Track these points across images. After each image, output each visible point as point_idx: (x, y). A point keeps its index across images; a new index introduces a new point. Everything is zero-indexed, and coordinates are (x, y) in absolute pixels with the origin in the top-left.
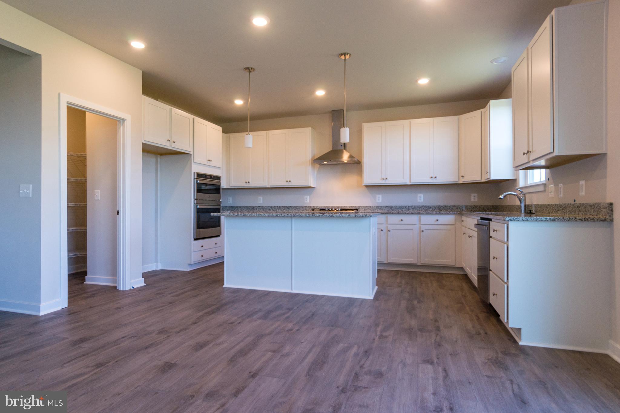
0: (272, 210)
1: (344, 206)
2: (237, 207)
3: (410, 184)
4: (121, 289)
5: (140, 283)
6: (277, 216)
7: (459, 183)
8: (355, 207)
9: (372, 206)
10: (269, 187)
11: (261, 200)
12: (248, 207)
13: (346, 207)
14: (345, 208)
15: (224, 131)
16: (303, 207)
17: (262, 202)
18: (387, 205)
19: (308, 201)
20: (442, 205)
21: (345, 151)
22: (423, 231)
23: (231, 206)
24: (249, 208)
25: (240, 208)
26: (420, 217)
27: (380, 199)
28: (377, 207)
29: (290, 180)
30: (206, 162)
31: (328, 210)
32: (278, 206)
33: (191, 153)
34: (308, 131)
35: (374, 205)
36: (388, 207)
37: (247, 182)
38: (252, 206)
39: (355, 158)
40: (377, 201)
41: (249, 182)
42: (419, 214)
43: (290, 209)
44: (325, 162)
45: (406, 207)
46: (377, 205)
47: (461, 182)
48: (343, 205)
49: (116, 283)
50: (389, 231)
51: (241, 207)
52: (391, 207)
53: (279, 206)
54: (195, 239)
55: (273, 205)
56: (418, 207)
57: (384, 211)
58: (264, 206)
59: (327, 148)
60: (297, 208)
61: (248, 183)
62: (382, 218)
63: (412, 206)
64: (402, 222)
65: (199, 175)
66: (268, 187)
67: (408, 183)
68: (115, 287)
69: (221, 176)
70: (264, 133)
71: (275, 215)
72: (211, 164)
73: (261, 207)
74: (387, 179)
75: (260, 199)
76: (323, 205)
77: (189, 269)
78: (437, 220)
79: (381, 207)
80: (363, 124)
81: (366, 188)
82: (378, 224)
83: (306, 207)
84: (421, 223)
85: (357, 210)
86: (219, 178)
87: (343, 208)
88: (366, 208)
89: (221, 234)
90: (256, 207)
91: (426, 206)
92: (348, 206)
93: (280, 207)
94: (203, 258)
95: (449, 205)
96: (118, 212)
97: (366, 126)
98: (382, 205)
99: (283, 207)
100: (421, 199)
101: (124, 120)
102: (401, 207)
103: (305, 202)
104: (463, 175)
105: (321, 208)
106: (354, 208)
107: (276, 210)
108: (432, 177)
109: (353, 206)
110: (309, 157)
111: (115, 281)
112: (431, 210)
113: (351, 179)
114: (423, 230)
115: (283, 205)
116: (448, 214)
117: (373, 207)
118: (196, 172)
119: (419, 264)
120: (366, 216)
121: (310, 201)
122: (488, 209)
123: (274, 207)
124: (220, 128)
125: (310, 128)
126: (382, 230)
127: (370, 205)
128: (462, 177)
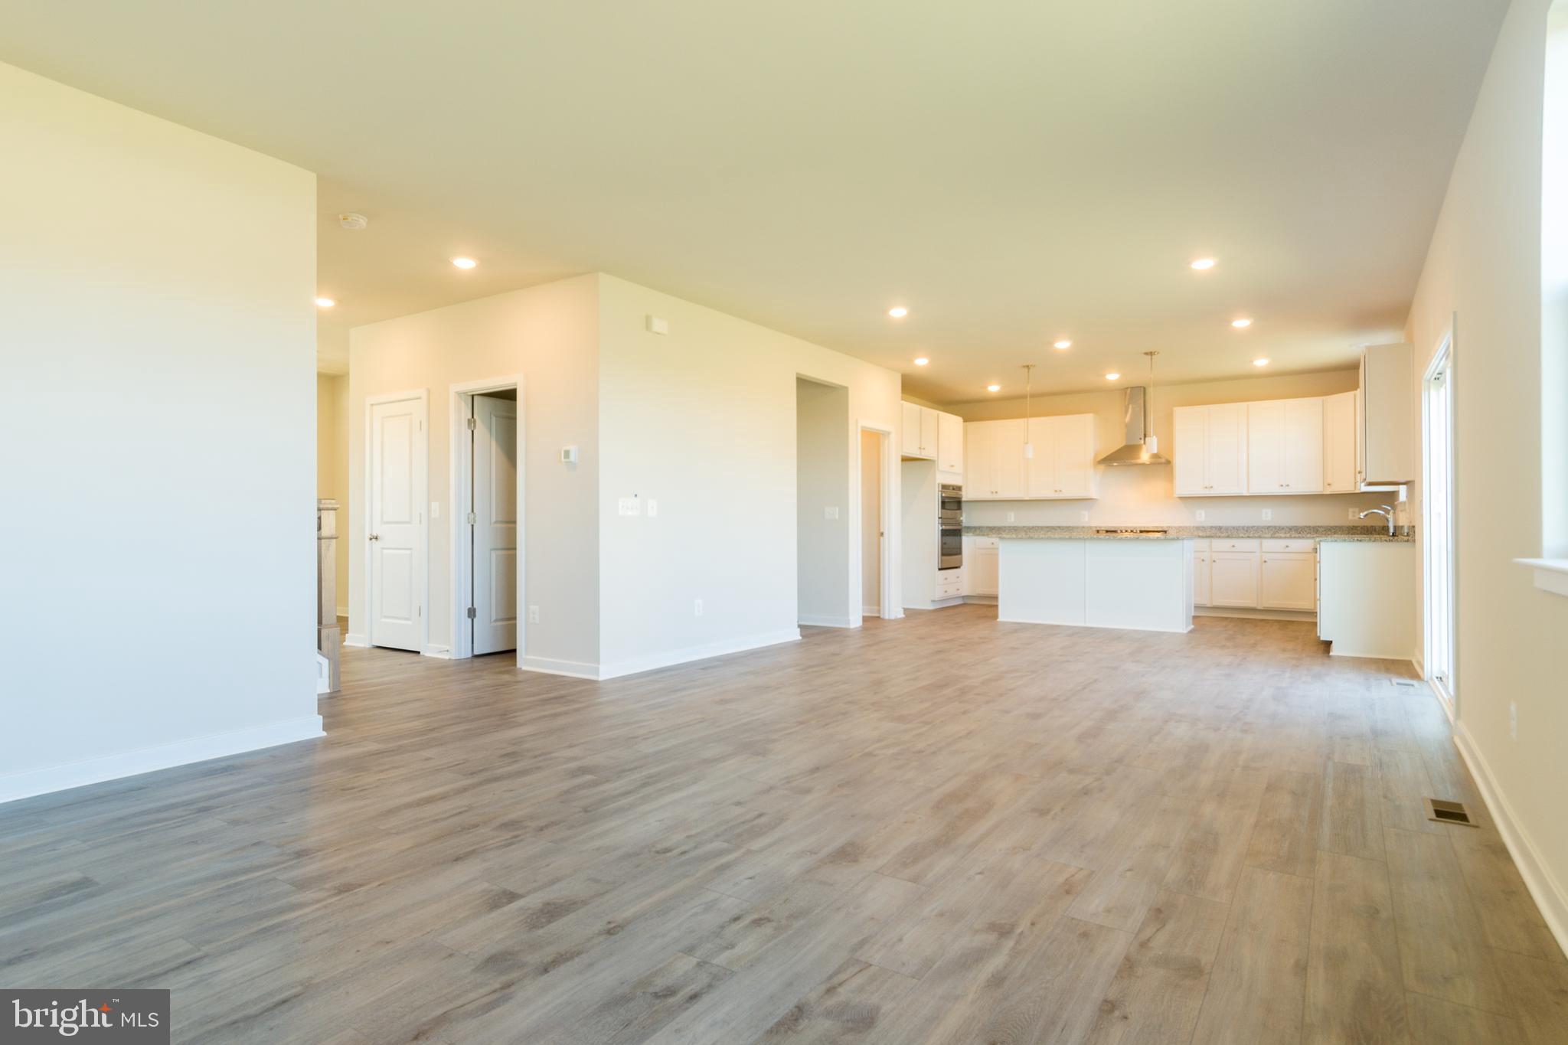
3: (1248, 495)
4: (887, 617)
5: (901, 615)
6: (1070, 538)
7: (1325, 493)
8: (1162, 527)
9: (1190, 527)
10: (1028, 499)
11: (1011, 518)
13: (1149, 527)
14: (1146, 529)
15: (965, 421)
17: (1013, 521)
18: (1214, 525)
20: (1301, 525)
21: (1144, 446)
22: (1265, 562)
26: (1261, 543)
27: (1203, 516)
28: (1198, 528)
29: (1060, 489)
30: (949, 468)
31: (1121, 531)
33: (936, 459)
34: (1088, 419)
35: (1192, 525)
36: (1216, 527)
39: (1160, 458)
40: (1198, 519)
41: (996, 492)
42: (1260, 537)
44: (1115, 464)
45: (1243, 528)
46: (1196, 525)
47: (1328, 493)
49: (880, 613)
50: (1214, 561)
51: (980, 528)
52: (1220, 528)
54: (940, 569)
55: (1031, 525)
56: (1263, 527)
57: (1208, 534)
59: (1117, 443)
60: (1069, 529)
62: (1204, 544)
63: (1252, 527)
64: (1234, 549)
65: (944, 487)
66: (1025, 499)
67: (1245, 493)
68: (879, 617)
69: (962, 486)
70: (1021, 422)
71: (1067, 537)
72: (954, 469)
74: (1211, 487)
75: (1010, 516)
77: (931, 607)
78: (1287, 546)
79: (1203, 527)
80: (1175, 409)
81: (1178, 500)
82: (1195, 552)
83: (1084, 527)
84: (1264, 550)
85: (1165, 532)
86: (959, 488)
87: (1143, 529)
88: (1180, 529)
89: (962, 565)
91: (1275, 527)
93: (1042, 528)
94: (946, 594)
95: (1312, 524)
96: (882, 534)
97: (1180, 412)
98: (1205, 525)
100: (1267, 516)
101: (889, 433)
102: (1236, 529)
103: (1082, 520)
104: (1330, 482)
105: (1107, 529)
106: (1161, 529)
108: (1282, 486)
109: (1159, 526)
110: (1090, 456)
111: (879, 611)
112: (1283, 531)
113: (1156, 487)
114: (1266, 560)
116: (1303, 537)
118: (940, 485)
119: (1259, 607)
120: (1178, 539)
121: (1087, 518)
122: (1375, 530)
124: (960, 419)
125: (1091, 415)
126: (1203, 560)
127: (1187, 524)
128: (1329, 484)
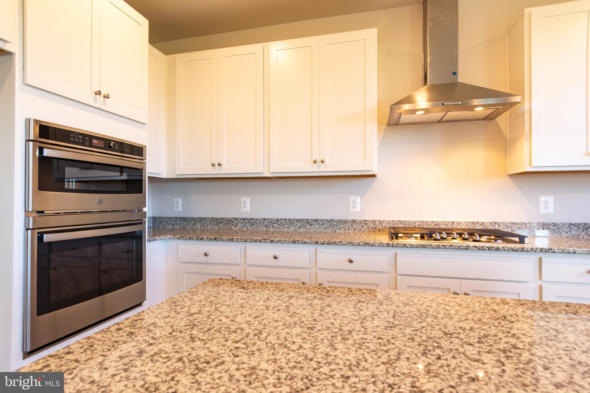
0: (273, 227)
1: (453, 223)
2: (194, 219)
10: (269, 175)
11: (246, 206)
12: (217, 219)
13: (459, 223)
16: (346, 222)
17: (248, 209)
19: (358, 208)
23: (181, 218)
24: (220, 223)
25: (201, 221)
29: (322, 159)
30: (90, 99)
32: (286, 220)
37: (216, 163)
38: (228, 217)
40: (542, 211)
41: (219, 165)
43: (316, 226)
48: (451, 220)
53: (289, 220)
58: (252, 217)
60: (332, 224)
61: (217, 167)
66: (265, 175)
69: (146, 146)
72: (110, 105)
73: (246, 221)
75: (245, 202)
76: (397, 219)
80: (527, 10)
81: (510, 180)
83: (354, 221)
90: (236, 219)
92: (464, 221)
99: (297, 220)
103: (351, 210)
107: (281, 227)
109: (476, 221)
110: (372, 101)
115: (297, 218)
117: (533, 225)
118: (36, 121)
121: (362, 208)
123: (278, 220)
124: (142, 20)
125: (376, 30)
127: (525, 221)
